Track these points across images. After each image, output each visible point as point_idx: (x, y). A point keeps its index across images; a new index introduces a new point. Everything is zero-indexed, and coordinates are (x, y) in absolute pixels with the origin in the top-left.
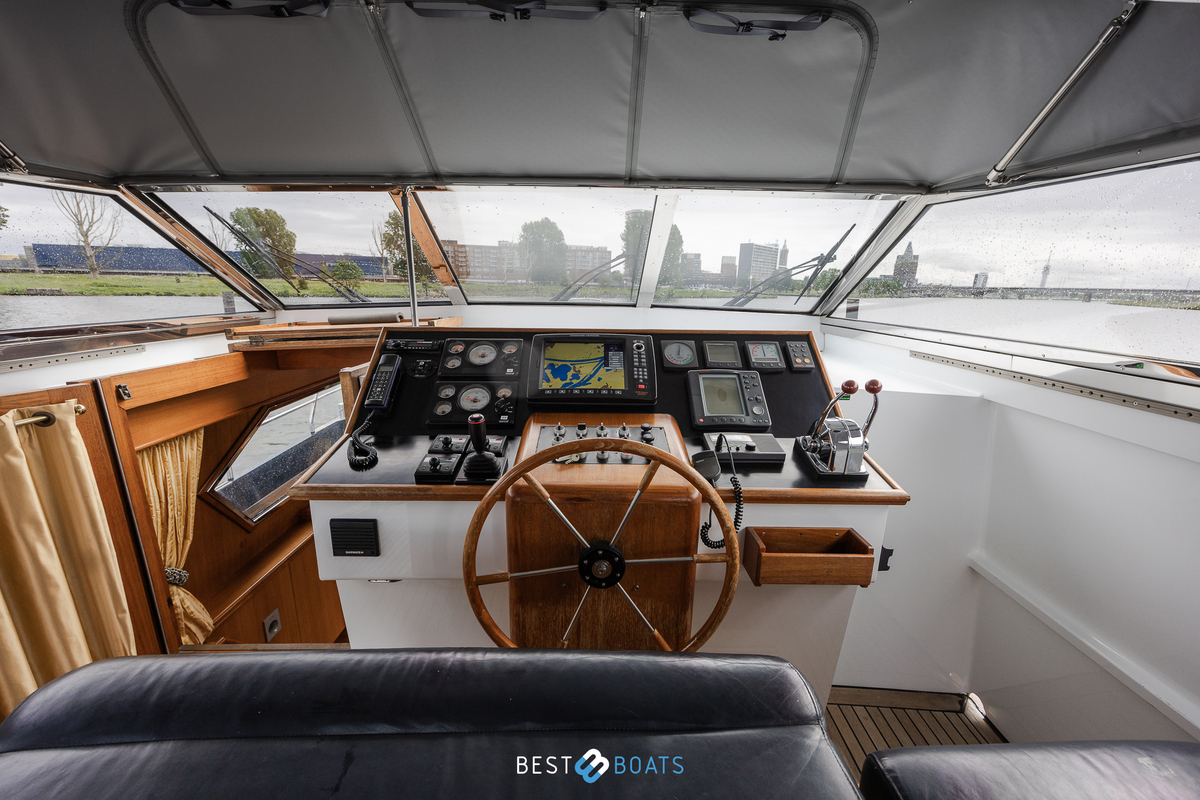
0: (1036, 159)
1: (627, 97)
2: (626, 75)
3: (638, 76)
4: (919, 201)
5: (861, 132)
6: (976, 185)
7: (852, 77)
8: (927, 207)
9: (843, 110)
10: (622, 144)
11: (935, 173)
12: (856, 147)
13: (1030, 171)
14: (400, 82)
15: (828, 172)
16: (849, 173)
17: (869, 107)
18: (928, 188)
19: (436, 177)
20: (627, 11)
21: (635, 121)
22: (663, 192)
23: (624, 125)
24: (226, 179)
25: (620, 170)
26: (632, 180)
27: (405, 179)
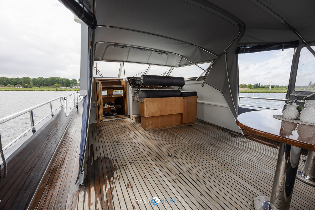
2: (149, 55)
3: (150, 55)
4: (173, 68)
5: (168, 61)
6: (176, 67)
9: (166, 60)
10: (147, 60)
11: (174, 65)
13: (180, 66)
14: (129, 53)
15: (165, 65)
16: (167, 65)
17: (168, 59)
18: (173, 67)
19: (127, 62)
20: (151, 51)
21: (149, 58)
22: (150, 65)
23: (148, 59)
24: (102, 60)
25: (146, 62)
26: (147, 64)
27: (123, 61)
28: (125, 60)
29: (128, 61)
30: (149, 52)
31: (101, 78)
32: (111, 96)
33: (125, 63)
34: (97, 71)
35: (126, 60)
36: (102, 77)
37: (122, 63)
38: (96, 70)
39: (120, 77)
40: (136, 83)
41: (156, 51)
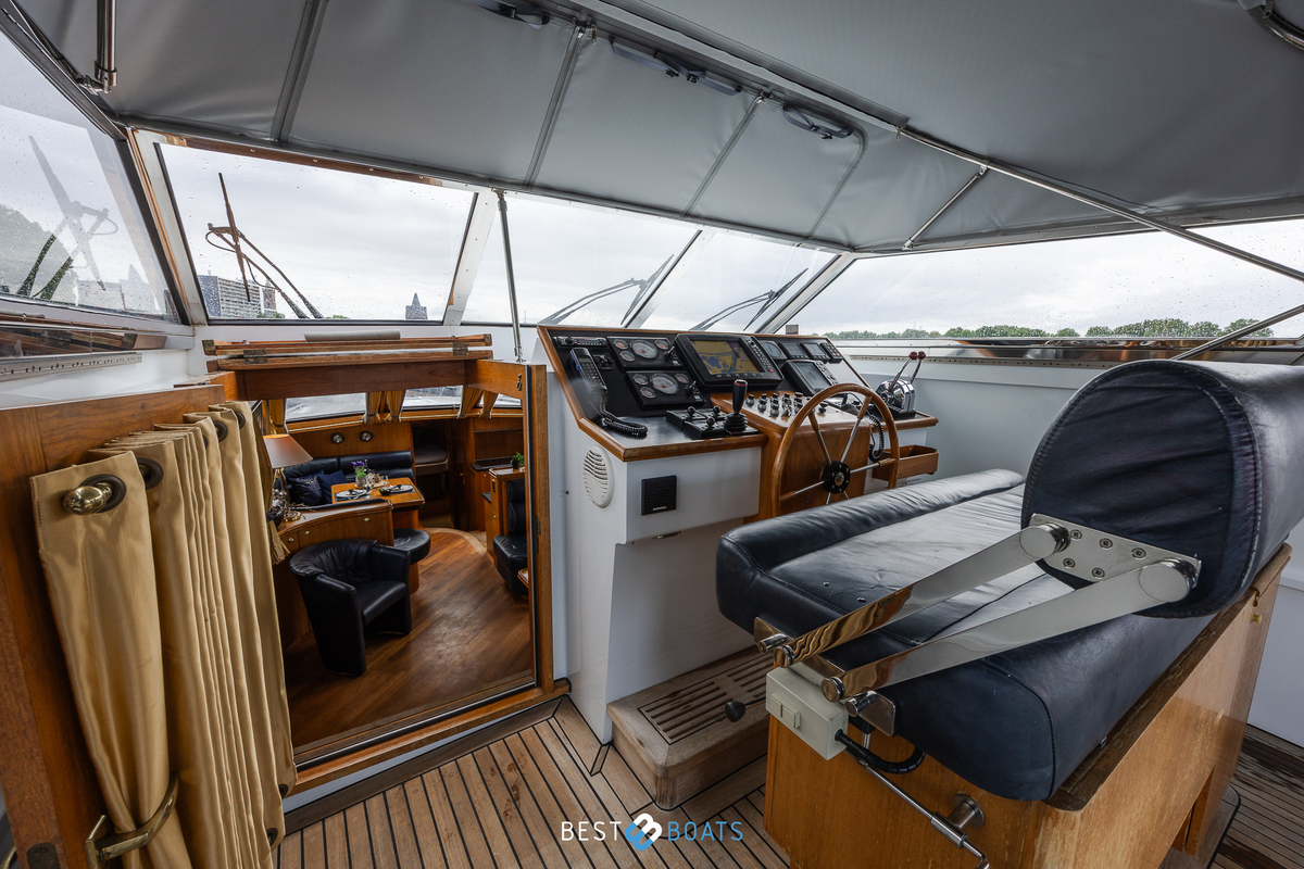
0: (928, 237)
1: (719, 151)
2: (727, 136)
3: (734, 138)
4: (847, 256)
5: (836, 205)
6: (893, 249)
7: (844, 170)
8: (855, 260)
9: (831, 189)
10: (696, 186)
11: (858, 240)
12: (828, 215)
13: (926, 244)
14: (559, 95)
15: (807, 229)
18: (853, 248)
19: (528, 186)
20: (751, 97)
21: (714, 170)
22: (707, 229)
23: (704, 172)
24: (283, 147)
25: (682, 206)
26: (687, 215)
27: (498, 182)
28: (518, 168)
29: (541, 179)
30: (734, 105)
31: (301, 321)
32: (389, 416)
33: (514, 199)
34: (241, 256)
35: (522, 175)
36: (312, 318)
37: (488, 195)
38: (237, 248)
39: (465, 318)
40: (633, 389)
41: (791, 105)
